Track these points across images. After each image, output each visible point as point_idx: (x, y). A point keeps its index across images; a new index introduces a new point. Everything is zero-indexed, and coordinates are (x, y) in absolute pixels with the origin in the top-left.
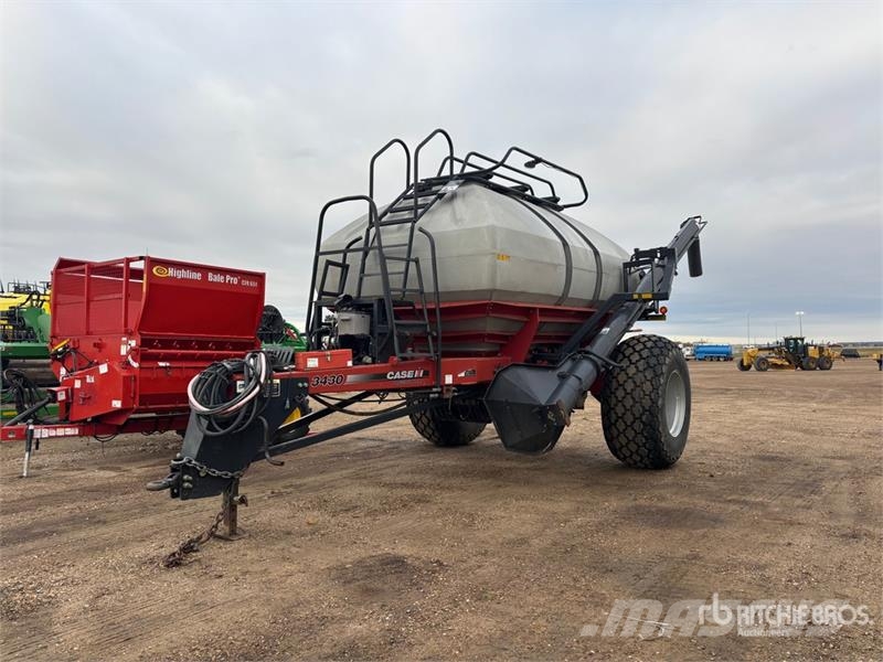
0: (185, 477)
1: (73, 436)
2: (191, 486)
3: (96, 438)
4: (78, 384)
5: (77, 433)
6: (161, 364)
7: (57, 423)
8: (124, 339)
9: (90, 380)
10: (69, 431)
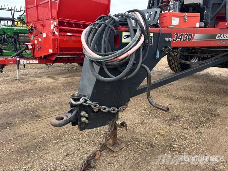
0: (83, 113)
1: (37, 63)
2: (87, 121)
3: (46, 64)
4: (36, 42)
5: (38, 62)
6: (68, 34)
7: (30, 58)
8: (52, 22)
9: (40, 40)
10: (35, 62)
